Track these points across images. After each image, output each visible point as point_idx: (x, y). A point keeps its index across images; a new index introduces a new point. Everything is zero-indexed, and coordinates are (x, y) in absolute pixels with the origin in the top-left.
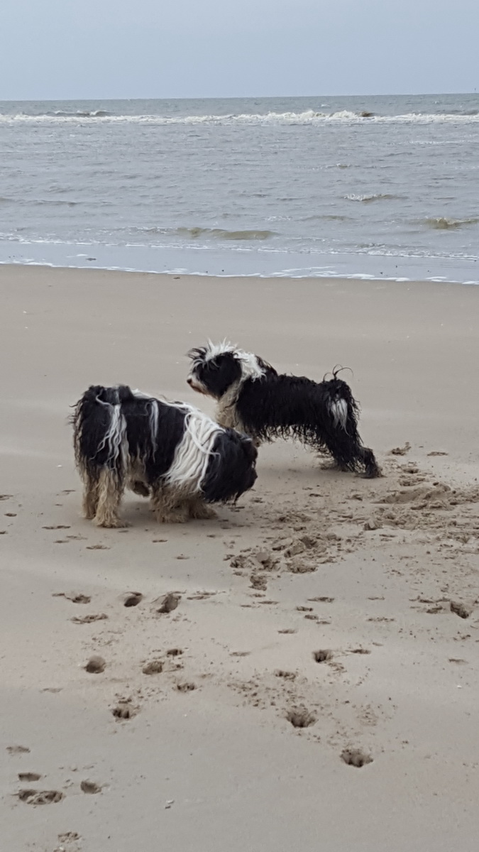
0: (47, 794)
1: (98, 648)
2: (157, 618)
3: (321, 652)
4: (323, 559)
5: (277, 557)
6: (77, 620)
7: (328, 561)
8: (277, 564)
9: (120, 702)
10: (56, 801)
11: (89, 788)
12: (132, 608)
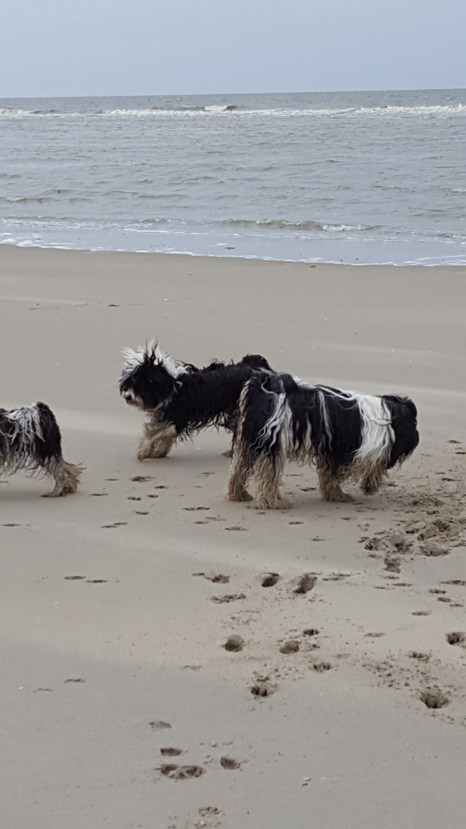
0: (188, 769)
1: (236, 627)
2: (293, 599)
3: (454, 634)
4: (456, 543)
5: (410, 540)
6: (217, 599)
7: (460, 545)
8: (410, 547)
9: (258, 680)
10: (197, 776)
11: (228, 763)
12: (269, 589)
